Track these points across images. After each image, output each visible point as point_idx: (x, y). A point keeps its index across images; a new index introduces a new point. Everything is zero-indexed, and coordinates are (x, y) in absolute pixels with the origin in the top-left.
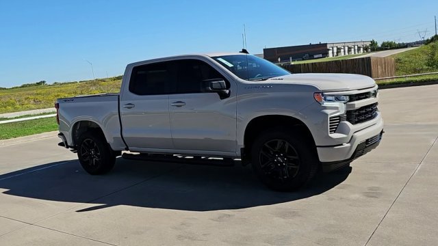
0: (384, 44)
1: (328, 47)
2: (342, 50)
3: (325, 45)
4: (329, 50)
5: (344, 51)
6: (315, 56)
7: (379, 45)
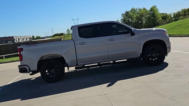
0: (37, 37)
1: (14, 38)
2: (20, 39)
3: (13, 37)
4: (15, 39)
5: (21, 40)
6: (8, 42)
7: (35, 37)
